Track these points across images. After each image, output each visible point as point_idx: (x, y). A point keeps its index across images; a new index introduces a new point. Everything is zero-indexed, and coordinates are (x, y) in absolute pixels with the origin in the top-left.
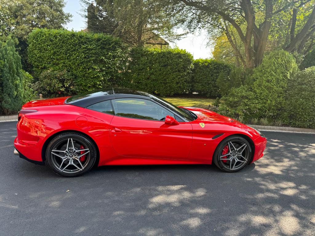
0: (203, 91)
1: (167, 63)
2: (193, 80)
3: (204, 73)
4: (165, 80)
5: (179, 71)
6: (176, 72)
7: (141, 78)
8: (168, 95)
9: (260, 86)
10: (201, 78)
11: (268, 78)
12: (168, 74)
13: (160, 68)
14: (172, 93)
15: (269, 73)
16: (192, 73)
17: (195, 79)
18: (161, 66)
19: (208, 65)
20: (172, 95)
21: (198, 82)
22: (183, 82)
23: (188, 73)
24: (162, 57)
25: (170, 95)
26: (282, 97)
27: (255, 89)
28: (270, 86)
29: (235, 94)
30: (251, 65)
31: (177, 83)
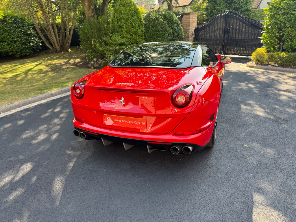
0: (12, 51)
3: (3, 28)
19: (3, 19)
26: (143, 39)
27: (124, 36)
28: (136, 31)
29: (112, 42)
30: (90, 14)
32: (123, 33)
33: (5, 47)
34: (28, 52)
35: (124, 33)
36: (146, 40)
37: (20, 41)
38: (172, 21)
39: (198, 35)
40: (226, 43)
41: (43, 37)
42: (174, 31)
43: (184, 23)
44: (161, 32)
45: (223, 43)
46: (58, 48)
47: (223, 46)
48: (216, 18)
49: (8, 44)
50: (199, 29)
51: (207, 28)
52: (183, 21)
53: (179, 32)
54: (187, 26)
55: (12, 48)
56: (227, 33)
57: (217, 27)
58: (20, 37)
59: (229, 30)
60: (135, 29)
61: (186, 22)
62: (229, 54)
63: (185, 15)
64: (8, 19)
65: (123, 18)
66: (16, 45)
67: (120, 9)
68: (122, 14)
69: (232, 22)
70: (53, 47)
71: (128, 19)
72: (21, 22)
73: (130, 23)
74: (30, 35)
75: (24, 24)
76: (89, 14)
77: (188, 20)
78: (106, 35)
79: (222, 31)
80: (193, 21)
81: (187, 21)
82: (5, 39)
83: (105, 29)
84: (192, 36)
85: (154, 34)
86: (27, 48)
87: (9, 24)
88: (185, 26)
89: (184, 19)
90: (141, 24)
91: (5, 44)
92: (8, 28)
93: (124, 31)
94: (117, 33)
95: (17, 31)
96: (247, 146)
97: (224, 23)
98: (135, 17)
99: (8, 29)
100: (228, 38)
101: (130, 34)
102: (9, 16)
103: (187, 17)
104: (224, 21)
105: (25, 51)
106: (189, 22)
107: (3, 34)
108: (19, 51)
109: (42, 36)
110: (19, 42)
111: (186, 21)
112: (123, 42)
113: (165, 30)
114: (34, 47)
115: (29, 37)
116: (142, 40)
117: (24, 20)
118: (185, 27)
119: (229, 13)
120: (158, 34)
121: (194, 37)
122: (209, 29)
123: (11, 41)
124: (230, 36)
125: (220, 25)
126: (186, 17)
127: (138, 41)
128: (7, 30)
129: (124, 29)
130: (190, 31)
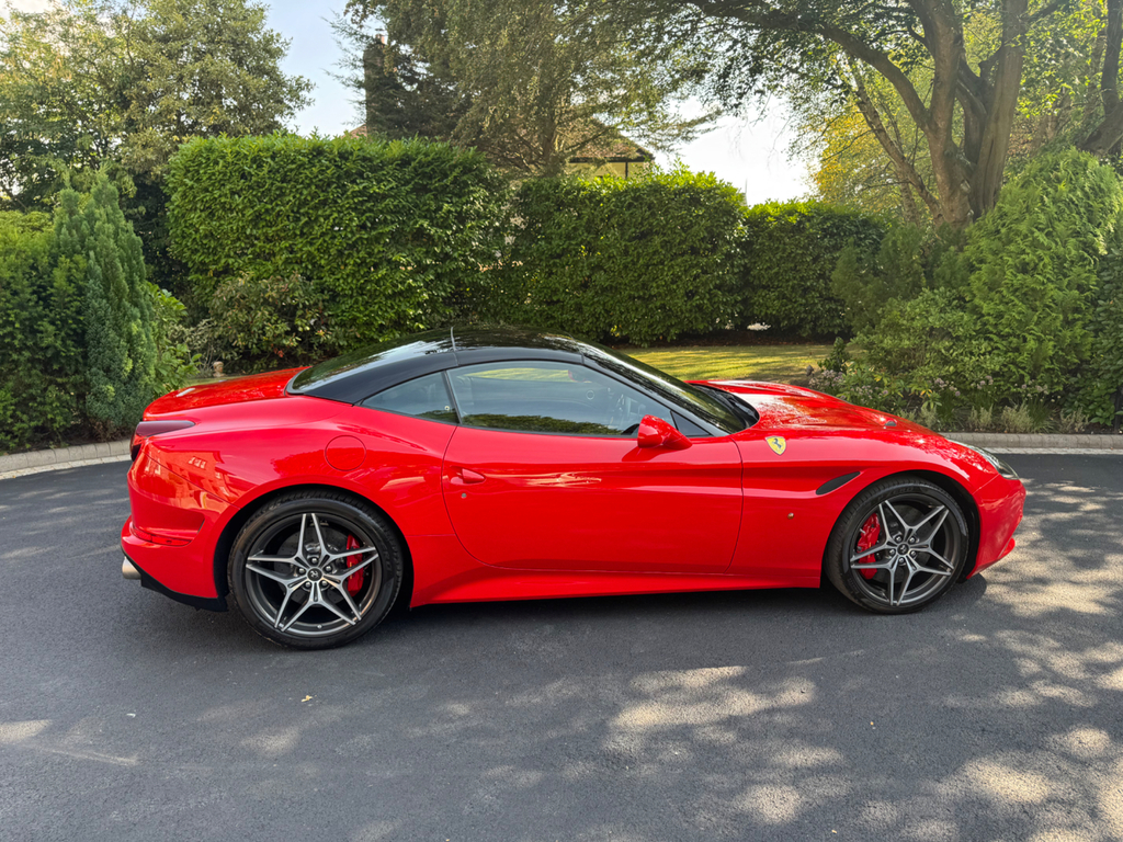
0: (787, 317)
1: (651, 225)
2: (746, 280)
3: (784, 250)
4: (645, 286)
5: (694, 251)
6: (683, 255)
7: (557, 285)
8: (658, 339)
9: (993, 286)
10: (776, 269)
11: (1023, 256)
12: (654, 265)
13: (623, 244)
14: (673, 331)
15: (1026, 236)
16: (743, 255)
17: (754, 277)
18: (627, 237)
19: (800, 222)
20: (672, 340)
21: (764, 287)
22: (710, 290)
23: (729, 256)
24: (630, 205)
25: (665, 338)
26: (1080, 323)
27: (977, 301)
29: (901, 321)
31: (690, 295)
35: (980, 290)
49: (782, 297)
64: (812, 225)
66: (803, 301)
82: (779, 281)
87: (808, 238)
91: (773, 295)
92: (801, 248)
93: (975, 285)
99: (799, 252)
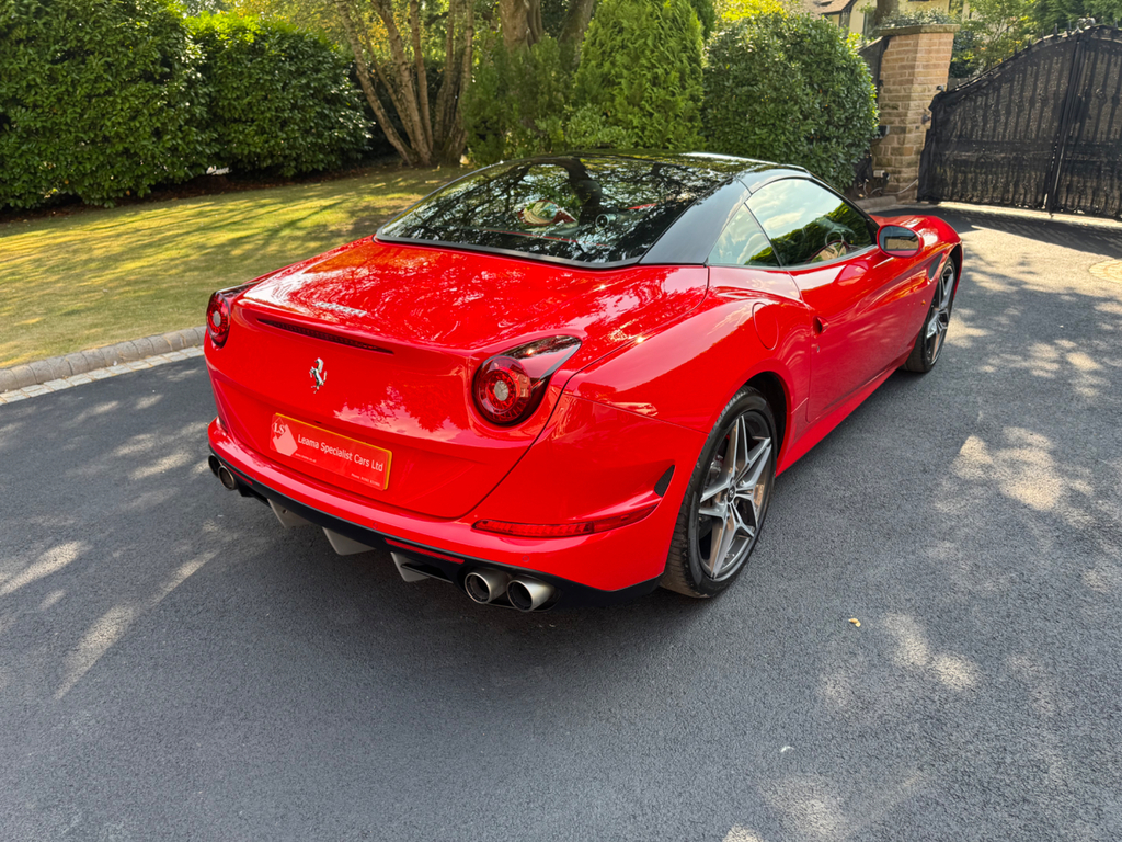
0: (271, 155)
1: (79, 40)
2: (216, 118)
3: (250, 76)
4: (93, 125)
5: (148, 77)
6: (134, 81)
8: (125, 194)
10: (248, 99)
12: (99, 95)
13: (47, 66)
14: (146, 182)
16: (204, 81)
17: (224, 109)
18: (50, 58)
19: (256, 42)
20: (146, 194)
21: (235, 121)
22: (180, 126)
23: (191, 83)
25: (134, 193)
26: (695, 130)
27: (620, 115)
28: (668, 97)
29: (568, 140)
30: (518, 29)
31: (158, 134)
32: (614, 107)
33: (250, 141)
34: (322, 161)
35: (621, 104)
36: (707, 137)
37: (301, 120)
38: (829, 62)
39: (946, 121)
40: (1064, 161)
41: (379, 108)
42: (834, 101)
43: (893, 68)
44: (772, 105)
45: (1050, 160)
46: (425, 151)
47: (1050, 175)
48: (1034, 50)
49: (262, 131)
50: (955, 95)
51: (987, 95)
52: (887, 61)
53: (855, 108)
54: (901, 83)
55: (272, 142)
56: (1076, 117)
57: (1035, 90)
58: (302, 109)
59: (1087, 103)
60: (662, 92)
61: (898, 65)
62: (1071, 213)
63: (899, 35)
64: (270, 46)
65: (623, 47)
66: (284, 136)
67: (619, 12)
68: (621, 31)
69: (1101, 67)
70: (410, 147)
71: (643, 52)
72: (312, 55)
73: (649, 65)
74: (335, 101)
75: (319, 62)
76: (515, 28)
77: (911, 55)
78: (552, 108)
79: (1055, 107)
80: (934, 62)
81: (904, 63)
82: (253, 112)
83: (549, 86)
84: (919, 124)
85: (742, 112)
86: (321, 148)
87: (271, 61)
88: (894, 84)
89: (892, 53)
90: (693, 72)
91: (251, 130)
92: (268, 73)
93: (618, 99)
94: (593, 104)
95: (293, 87)
96: (858, 624)
97: (1066, 73)
98: (672, 43)
99: (266, 77)
100: (1077, 139)
101: (642, 109)
102: (272, 33)
103: (908, 45)
104: (1068, 65)
105: (315, 155)
106: (913, 67)
107: (247, 95)
108: (294, 155)
109: (376, 105)
110: (295, 123)
111: (902, 60)
112: (606, 140)
113: (791, 98)
114: (343, 145)
115: (330, 109)
116: (691, 133)
117: (324, 48)
118: (892, 87)
119: (1092, 29)
120: (758, 114)
121: (928, 131)
122: (999, 96)
123: (270, 120)
124: (1085, 132)
125: (1048, 81)
126: (901, 45)
127: (671, 136)
128: (261, 81)
129: (621, 89)
130: (912, 104)
